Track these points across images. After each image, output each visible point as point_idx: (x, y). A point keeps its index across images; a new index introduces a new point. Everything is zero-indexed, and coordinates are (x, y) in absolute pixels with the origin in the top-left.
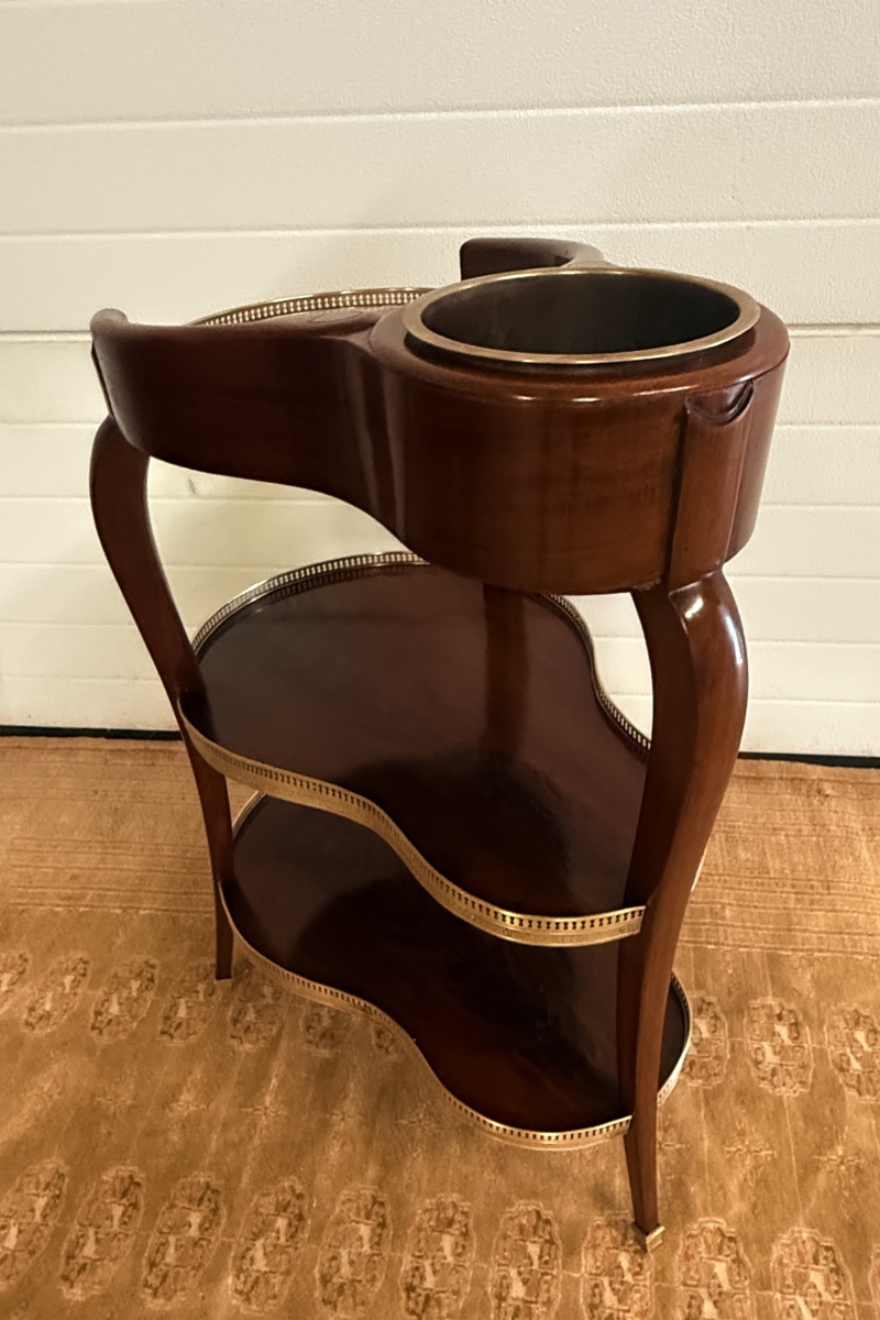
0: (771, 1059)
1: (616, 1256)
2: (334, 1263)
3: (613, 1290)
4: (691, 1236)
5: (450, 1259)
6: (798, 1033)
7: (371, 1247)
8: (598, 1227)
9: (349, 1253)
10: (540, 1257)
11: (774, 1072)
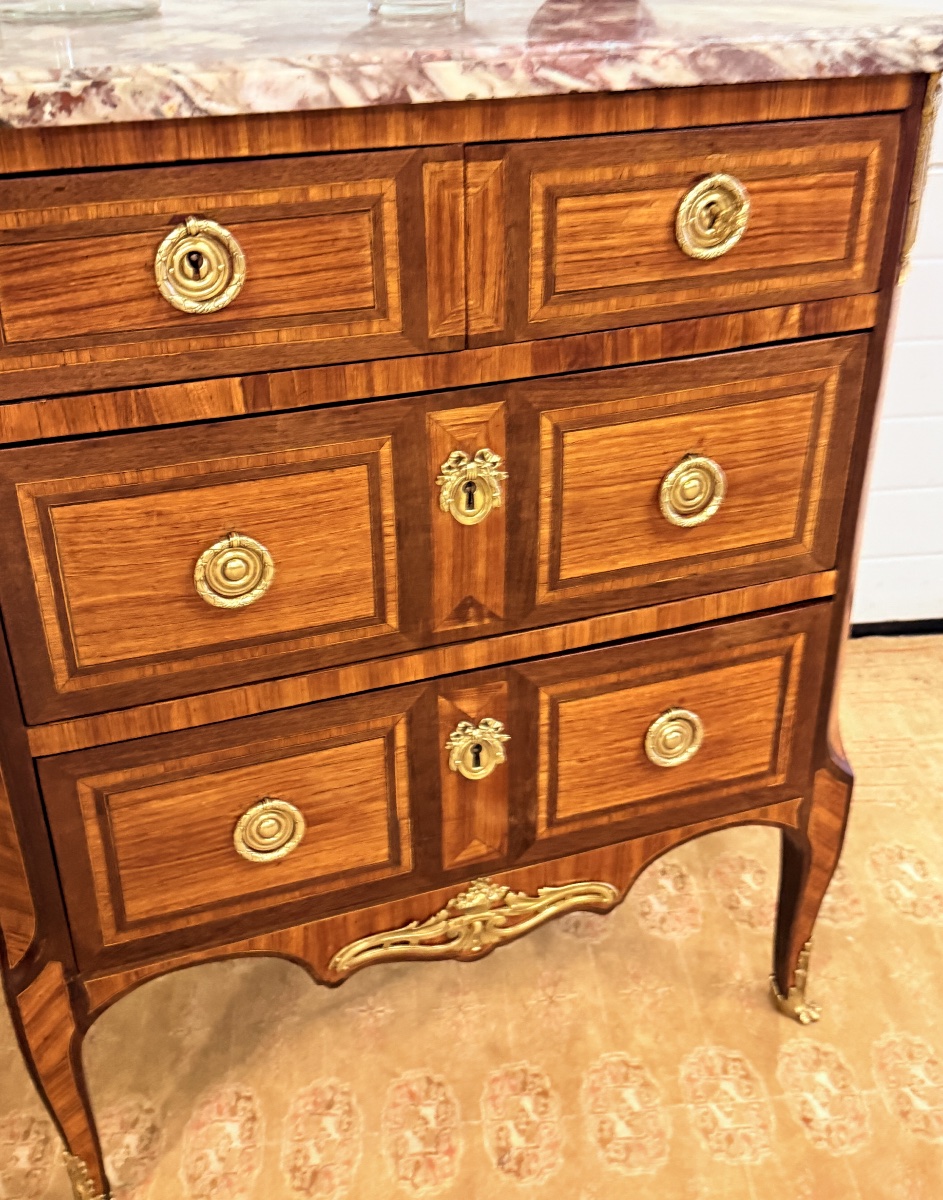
0: (658, 908)
1: (518, 1101)
2: (200, 1164)
3: (522, 1132)
4: (596, 1071)
5: (336, 1136)
6: (684, 883)
7: (243, 1141)
8: (496, 1080)
9: (217, 1152)
10: (437, 1117)
11: (663, 920)
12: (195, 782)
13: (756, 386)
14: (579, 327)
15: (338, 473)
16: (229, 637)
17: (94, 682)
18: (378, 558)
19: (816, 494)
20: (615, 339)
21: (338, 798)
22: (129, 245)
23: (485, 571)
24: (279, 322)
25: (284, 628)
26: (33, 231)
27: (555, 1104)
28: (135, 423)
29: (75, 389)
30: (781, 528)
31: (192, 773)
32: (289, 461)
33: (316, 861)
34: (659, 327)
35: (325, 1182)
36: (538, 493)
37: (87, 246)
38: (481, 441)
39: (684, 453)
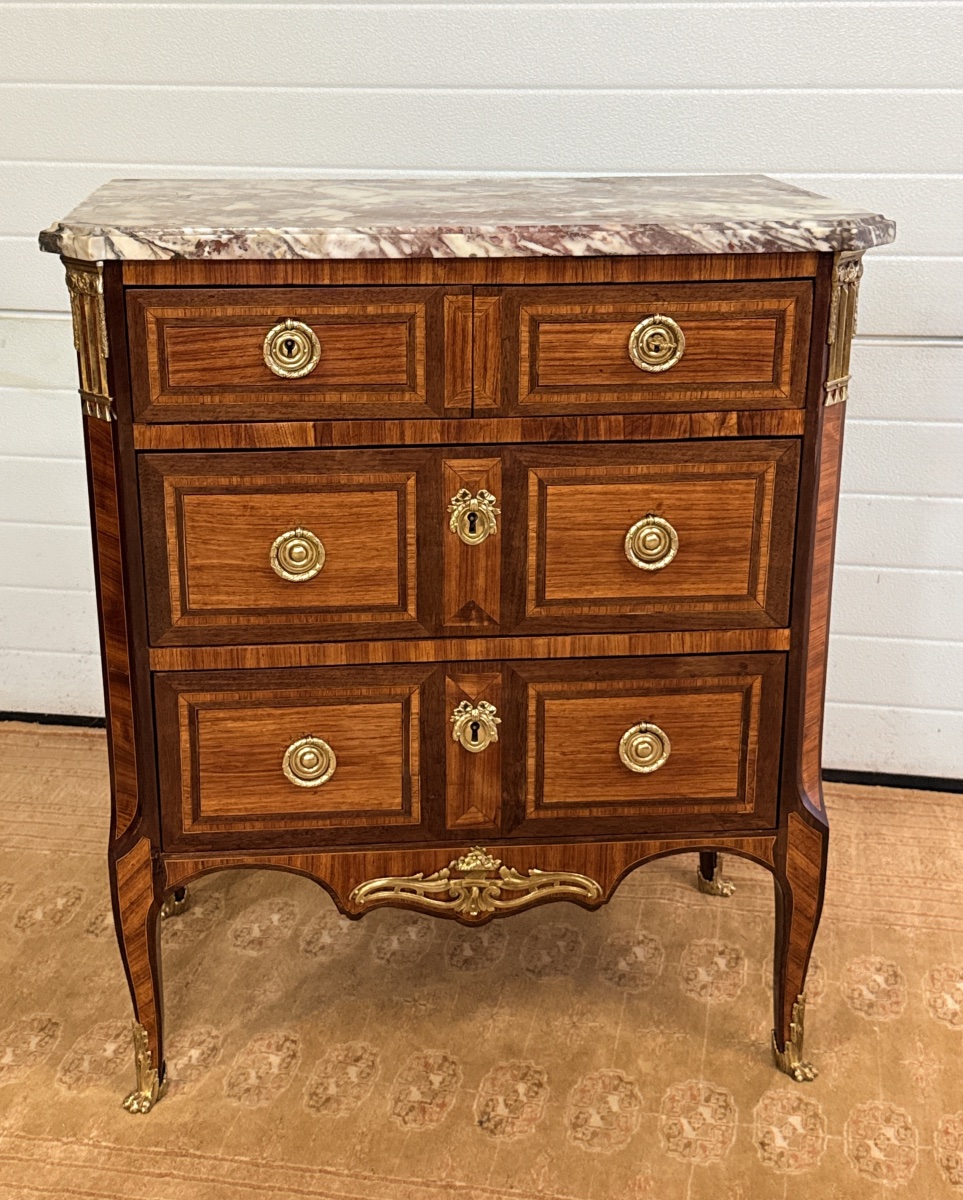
1: (513, 1086)
2: (242, 1078)
3: (506, 1105)
4: (591, 1078)
5: (355, 1080)
6: (737, 964)
7: (280, 1069)
8: (501, 1068)
9: (258, 1072)
10: (442, 1083)
12: (260, 712)
13: (702, 469)
14: (557, 411)
15: (376, 495)
16: (290, 604)
17: (197, 622)
18: (402, 562)
19: (764, 561)
20: (586, 421)
21: (363, 746)
22: (250, 333)
23: (484, 583)
24: (341, 388)
25: (331, 604)
26: (194, 320)
27: (545, 1093)
28: (243, 445)
29: (208, 419)
30: (734, 585)
31: (258, 704)
32: (342, 482)
33: (344, 796)
34: (621, 417)
35: (335, 1106)
36: (527, 528)
37: (225, 332)
38: (483, 483)
39: (644, 513)
